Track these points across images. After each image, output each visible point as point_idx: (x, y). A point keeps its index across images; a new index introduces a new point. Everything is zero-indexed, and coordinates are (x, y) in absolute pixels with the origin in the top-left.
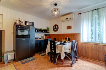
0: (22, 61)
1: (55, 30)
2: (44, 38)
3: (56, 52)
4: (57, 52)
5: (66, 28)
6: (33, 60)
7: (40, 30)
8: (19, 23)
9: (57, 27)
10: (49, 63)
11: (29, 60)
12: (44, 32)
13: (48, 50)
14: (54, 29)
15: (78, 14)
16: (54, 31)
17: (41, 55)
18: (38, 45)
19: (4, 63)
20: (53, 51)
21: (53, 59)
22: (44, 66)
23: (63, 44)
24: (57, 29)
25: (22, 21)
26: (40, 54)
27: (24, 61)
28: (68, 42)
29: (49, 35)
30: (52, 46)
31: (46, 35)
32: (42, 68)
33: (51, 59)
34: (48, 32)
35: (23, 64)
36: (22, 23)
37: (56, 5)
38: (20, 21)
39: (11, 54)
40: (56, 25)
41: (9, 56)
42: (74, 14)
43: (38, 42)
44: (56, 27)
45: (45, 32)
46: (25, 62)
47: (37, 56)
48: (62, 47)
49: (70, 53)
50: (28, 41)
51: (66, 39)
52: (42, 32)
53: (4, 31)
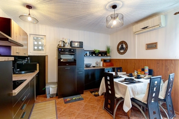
0: (66, 98)
1: (122, 51)
2: (101, 65)
3: (115, 95)
4: (118, 95)
5: (144, 47)
6: (80, 99)
7: (93, 53)
8: (62, 46)
9: (124, 46)
10: (103, 111)
11: (74, 99)
12: (100, 55)
13: (103, 89)
14: (119, 50)
15: (175, 14)
16: (120, 53)
17: (93, 94)
18: (90, 77)
19: (46, 97)
20: (110, 92)
21: (109, 106)
22: (93, 114)
23: (132, 82)
24: (126, 50)
25: (66, 42)
26: (92, 92)
27: (68, 99)
28: (147, 76)
29: (110, 60)
30: (109, 83)
31: (105, 61)
32: (89, 116)
33: (106, 106)
34: (108, 55)
35: (65, 103)
36: (66, 45)
37: (114, 7)
38: (64, 42)
39: (53, 86)
40: (122, 43)
41: (51, 89)
42: (166, 16)
43: (90, 73)
44: (122, 46)
45: (102, 56)
46: (69, 102)
47: (87, 95)
48: (126, 87)
49: (146, 103)
50: (73, 71)
51: (143, 70)
52: (98, 56)
53: (47, 56)
